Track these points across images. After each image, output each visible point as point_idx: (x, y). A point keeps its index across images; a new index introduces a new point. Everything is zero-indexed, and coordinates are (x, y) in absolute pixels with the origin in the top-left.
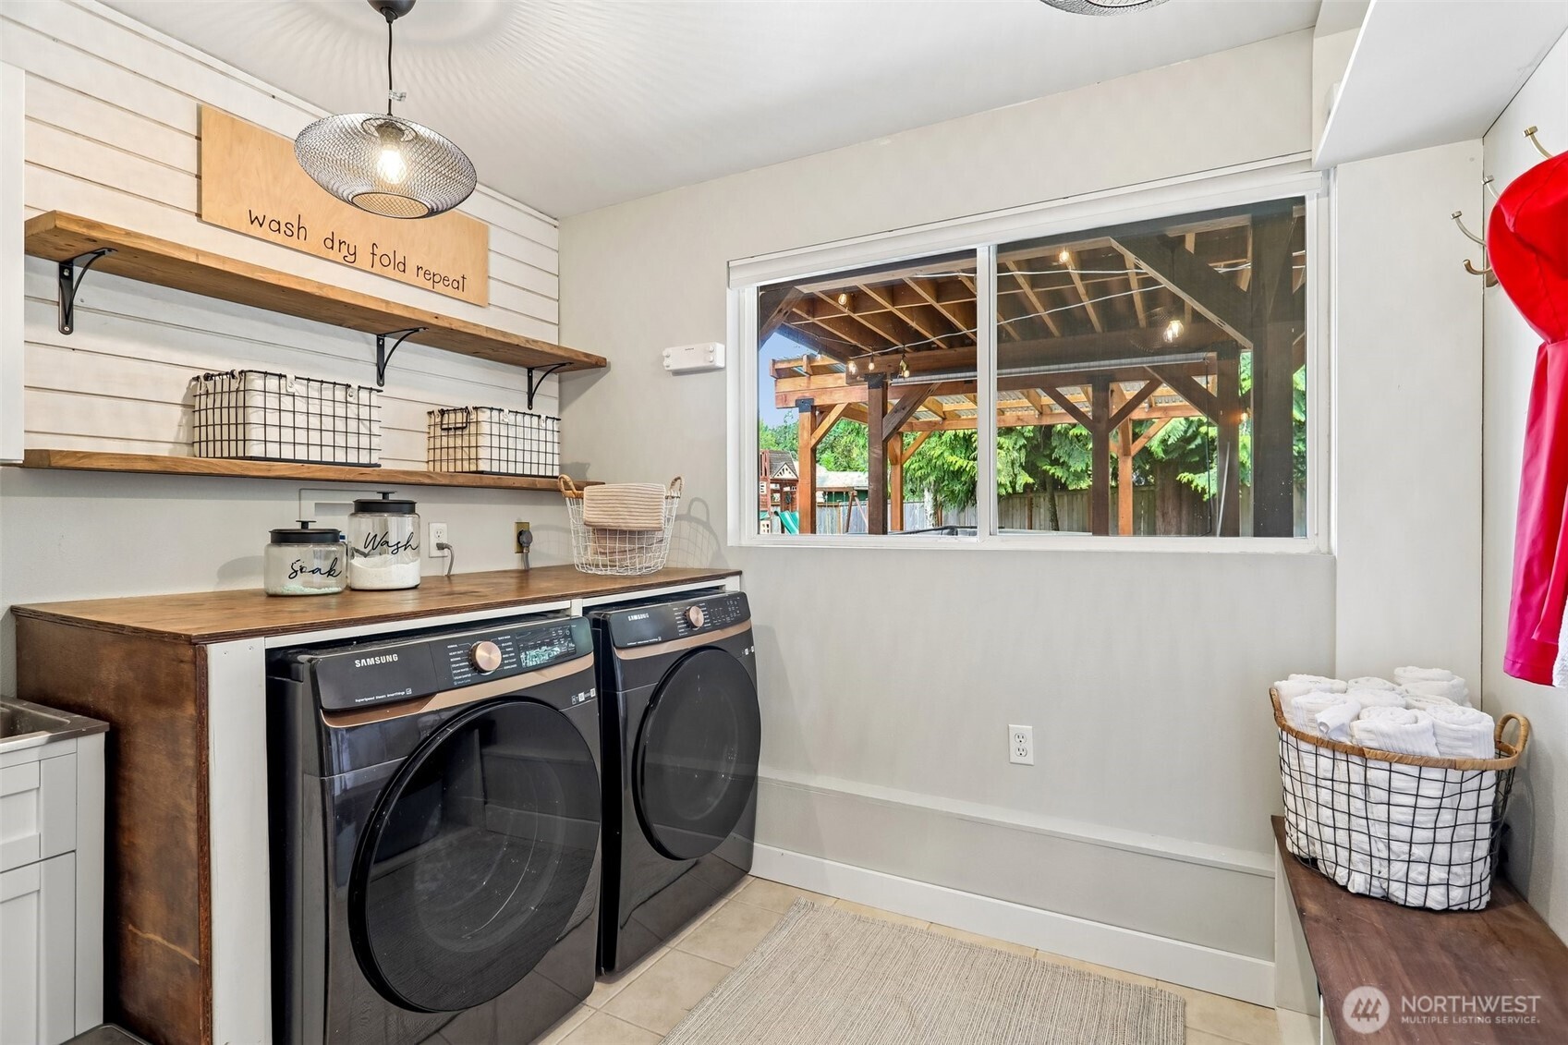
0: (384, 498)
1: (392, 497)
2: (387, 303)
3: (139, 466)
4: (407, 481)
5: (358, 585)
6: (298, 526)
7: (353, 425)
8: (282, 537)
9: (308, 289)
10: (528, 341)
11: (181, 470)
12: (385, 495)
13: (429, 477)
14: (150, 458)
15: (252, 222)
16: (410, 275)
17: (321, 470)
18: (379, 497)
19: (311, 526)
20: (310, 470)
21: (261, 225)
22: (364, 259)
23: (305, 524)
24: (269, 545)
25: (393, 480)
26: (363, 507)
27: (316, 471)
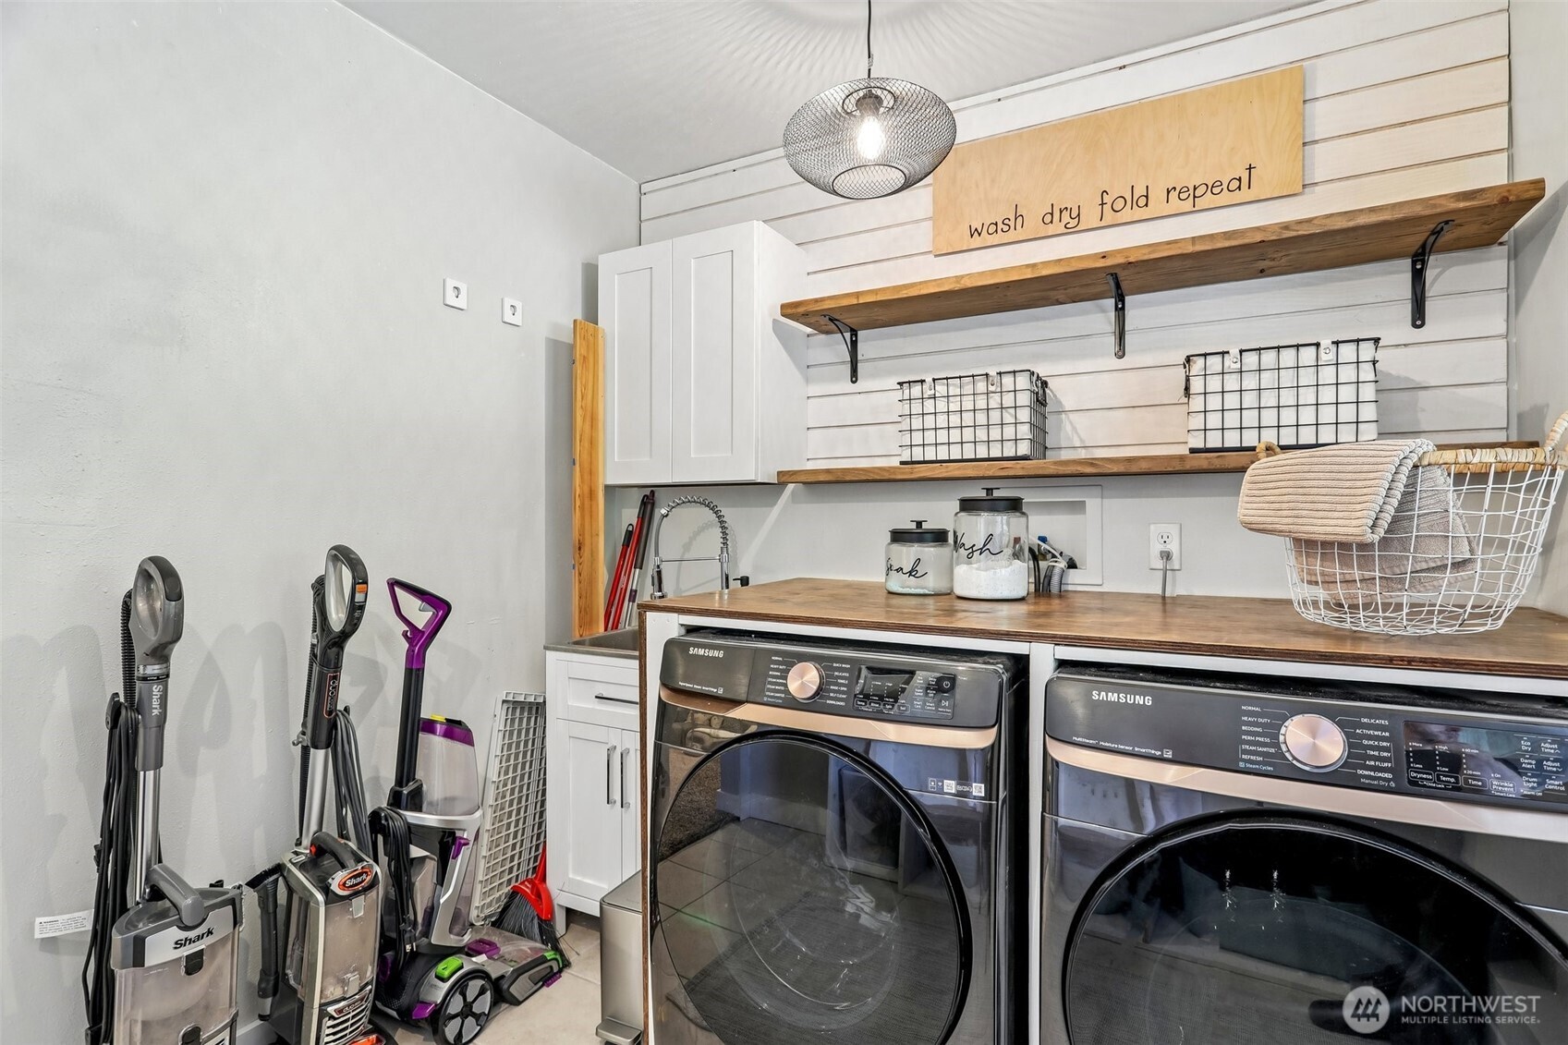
0: (987, 495)
1: (996, 494)
2: (1034, 266)
3: (822, 478)
4: (1061, 473)
5: (959, 591)
6: (913, 526)
7: (995, 417)
8: (899, 536)
9: (946, 288)
10: (1286, 227)
11: (848, 478)
12: (989, 491)
13: (1092, 465)
14: (828, 471)
15: (972, 236)
16: (1157, 205)
17: (959, 468)
18: (983, 494)
19: (925, 526)
20: (949, 469)
21: (980, 235)
22: (1090, 217)
23: (919, 524)
24: (889, 544)
25: (1041, 472)
26: (968, 505)
27: (954, 470)
